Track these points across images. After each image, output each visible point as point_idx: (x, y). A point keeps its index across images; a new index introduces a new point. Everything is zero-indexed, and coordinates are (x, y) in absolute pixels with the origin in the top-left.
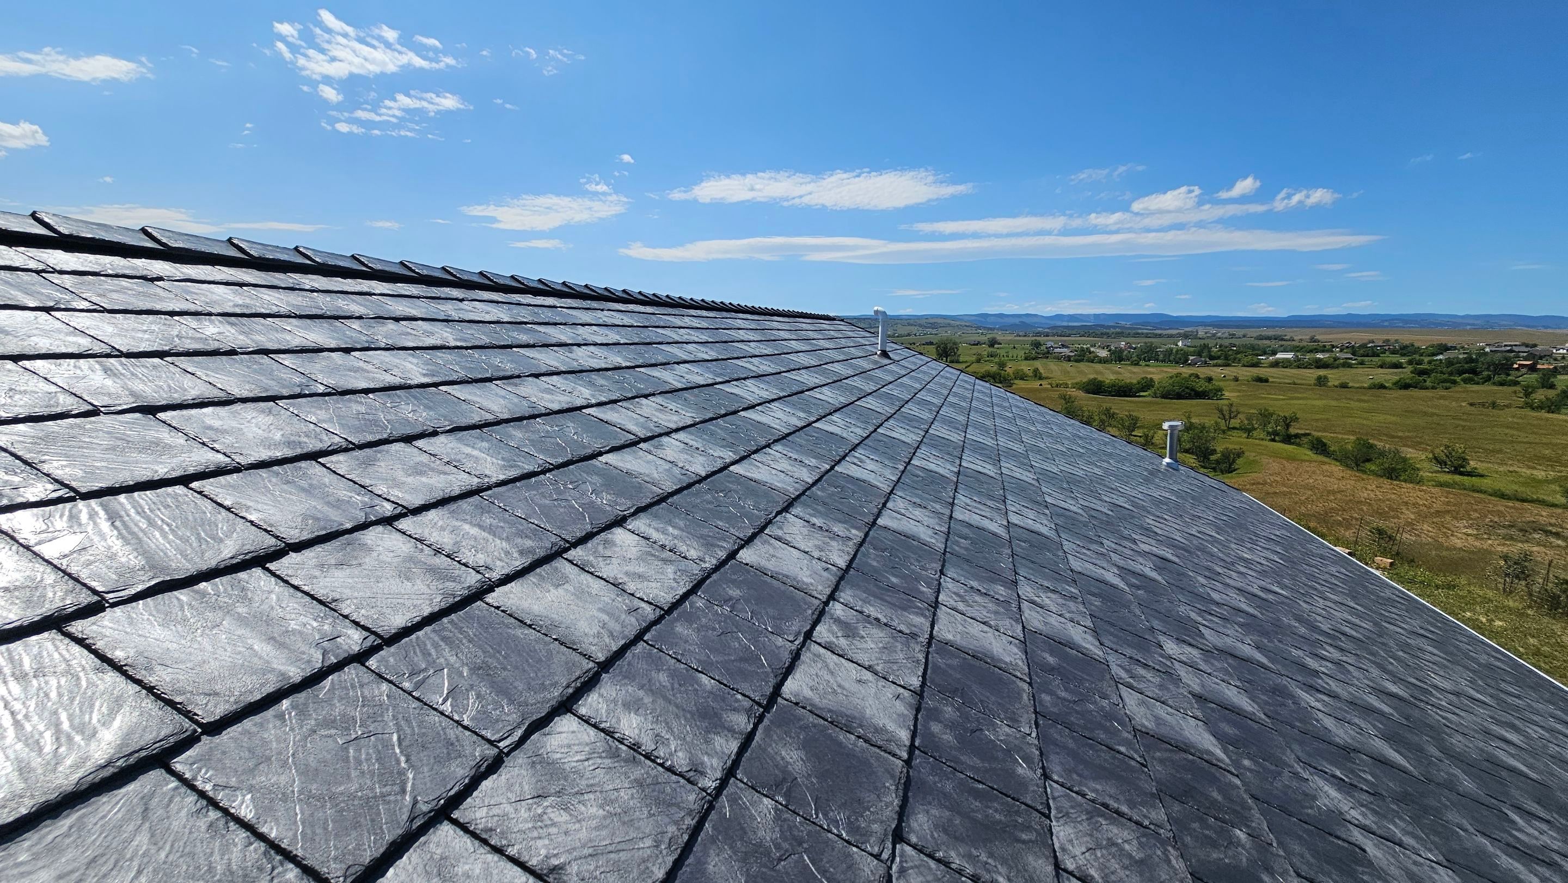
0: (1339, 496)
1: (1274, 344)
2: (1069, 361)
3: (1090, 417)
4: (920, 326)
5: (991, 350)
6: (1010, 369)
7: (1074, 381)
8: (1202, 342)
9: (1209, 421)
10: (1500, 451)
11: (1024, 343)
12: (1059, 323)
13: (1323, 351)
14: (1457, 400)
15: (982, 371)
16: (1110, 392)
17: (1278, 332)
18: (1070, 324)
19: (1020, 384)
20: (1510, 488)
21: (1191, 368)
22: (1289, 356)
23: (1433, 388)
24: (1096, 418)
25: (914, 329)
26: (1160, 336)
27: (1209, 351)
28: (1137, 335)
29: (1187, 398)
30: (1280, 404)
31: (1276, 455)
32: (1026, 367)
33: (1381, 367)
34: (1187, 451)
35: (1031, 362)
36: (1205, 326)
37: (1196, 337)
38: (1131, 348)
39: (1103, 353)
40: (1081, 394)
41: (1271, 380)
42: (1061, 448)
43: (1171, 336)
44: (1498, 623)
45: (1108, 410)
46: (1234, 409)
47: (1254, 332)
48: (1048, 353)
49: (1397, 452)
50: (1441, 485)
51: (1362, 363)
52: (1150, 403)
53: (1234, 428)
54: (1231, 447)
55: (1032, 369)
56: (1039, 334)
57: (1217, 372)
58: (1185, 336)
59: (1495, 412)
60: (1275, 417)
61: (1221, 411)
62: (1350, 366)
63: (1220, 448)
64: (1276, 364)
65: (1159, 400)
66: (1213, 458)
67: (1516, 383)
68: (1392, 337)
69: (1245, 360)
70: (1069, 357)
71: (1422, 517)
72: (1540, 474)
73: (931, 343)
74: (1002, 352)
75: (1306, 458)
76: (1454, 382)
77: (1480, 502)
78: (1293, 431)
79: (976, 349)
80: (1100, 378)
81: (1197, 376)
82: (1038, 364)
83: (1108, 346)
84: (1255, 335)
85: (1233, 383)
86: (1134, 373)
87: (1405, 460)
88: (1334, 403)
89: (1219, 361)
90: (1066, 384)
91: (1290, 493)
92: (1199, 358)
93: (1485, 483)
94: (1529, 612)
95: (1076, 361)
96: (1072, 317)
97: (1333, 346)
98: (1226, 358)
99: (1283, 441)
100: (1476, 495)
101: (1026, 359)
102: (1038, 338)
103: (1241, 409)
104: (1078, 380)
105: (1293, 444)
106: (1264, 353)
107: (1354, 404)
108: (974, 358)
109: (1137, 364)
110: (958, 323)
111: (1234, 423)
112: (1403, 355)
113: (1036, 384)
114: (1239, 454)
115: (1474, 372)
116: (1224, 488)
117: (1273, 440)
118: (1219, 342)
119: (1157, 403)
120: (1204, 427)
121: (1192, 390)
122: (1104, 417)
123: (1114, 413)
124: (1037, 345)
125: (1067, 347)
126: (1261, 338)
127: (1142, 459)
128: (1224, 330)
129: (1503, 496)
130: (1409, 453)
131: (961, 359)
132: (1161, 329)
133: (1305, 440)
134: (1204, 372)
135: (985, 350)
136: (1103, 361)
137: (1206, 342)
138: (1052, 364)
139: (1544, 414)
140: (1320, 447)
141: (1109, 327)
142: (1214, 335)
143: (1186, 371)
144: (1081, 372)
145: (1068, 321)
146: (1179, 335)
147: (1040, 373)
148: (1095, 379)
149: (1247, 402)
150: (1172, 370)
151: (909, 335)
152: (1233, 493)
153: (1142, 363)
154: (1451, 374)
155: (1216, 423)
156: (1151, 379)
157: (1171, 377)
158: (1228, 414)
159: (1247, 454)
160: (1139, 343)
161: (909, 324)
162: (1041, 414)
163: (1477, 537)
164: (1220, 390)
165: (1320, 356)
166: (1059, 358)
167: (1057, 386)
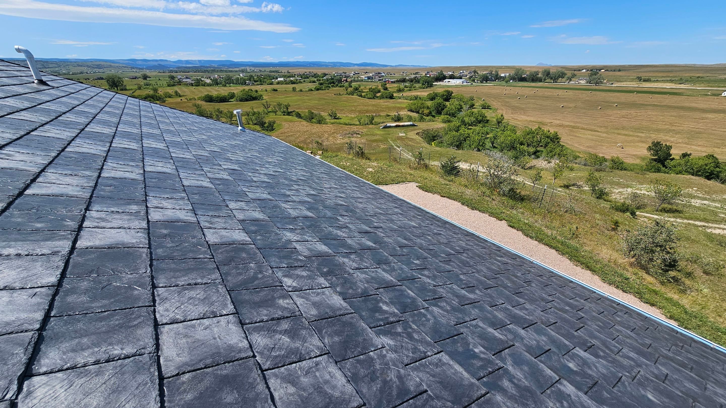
0: (307, 133)
1: (276, 74)
2: (193, 86)
3: (211, 114)
4: (88, 66)
5: (145, 81)
6: (161, 92)
7: (198, 96)
8: (249, 74)
9: (261, 110)
10: (343, 110)
11: (163, 77)
12: (181, 65)
13: (292, 77)
14: (331, 93)
15: (144, 94)
16: (217, 101)
17: (277, 69)
18: (187, 66)
19: (169, 100)
20: (347, 122)
21: (248, 86)
22: (282, 79)
23: (325, 90)
24: (214, 114)
25: (85, 69)
26: (232, 71)
27: (254, 78)
28: (221, 71)
29: (250, 101)
30: (284, 100)
31: (286, 121)
32: (170, 90)
33: (310, 82)
34: (255, 124)
35: (172, 87)
36: (250, 66)
37: (247, 72)
38: (221, 78)
39: (208, 81)
40: (204, 103)
41: (278, 90)
42: (184, 129)
43: (236, 71)
44: (348, 164)
45: (218, 110)
46: (268, 104)
47: (268, 69)
48: (180, 82)
49: (320, 114)
50: (332, 124)
51: (304, 81)
52: (236, 104)
53: (270, 112)
54: (271, 120)
55: (174, 91)
56: (171, 71)
57: (259, 88)
58: (243, 71)
59: (340, 97)
60: (282, 105)
61: (264, 105)
62: (301, 83)
63: (267, 121)
64: (278, 83)
65: (239, 102)
66: (266, 125)
67: (344, 86)
68: (311, 71)
69: (268, 82)
70: (192, 84)
71: (330, 135)
72: (353, 116)
73: (102, 79)
74: (153, 83)
75: (295, 120)
76: (329, 87)
77: (342, 127)
78: (289, 110)
79: (135, 81)
80: (210, 94)
81: (252, 90)
82: (176, 88)
83: (210, 77)
84: (269, 70)
85: (266, 92)
86: (225, 90)
87: (322, 116)
88: (299, 98)
89: (258, 83)
90: (195, 98)
91: (294, 135)
92: (250, 82)
93: (342, 121)
94: (354, 158)
95: (196, 86)
96: (187, 62)
97: (295, 75)
98: (261, 81)
99: (287, 115)
100: (341, 125)
101: (169, 86)
102: (172, 74)
103: (271, 103)
104: (200, 96)
105: (290, 115)
106: (274, 79)
107: (305, 98)
108: (136, 87)
109: (225, 86)
110: (117, 65)
111: (270, 109)
112: (315, 77)
113: (179, 99)
114: (274, 123)
115: (333, 83)
116: (264, 136)
117: (284, 115)
118: (256, 74)
119: (239, 104)
120: (259, 113)
121: (251, 97)
122: (217, 113)
123: (221, 111)
124: (172, 78)
125: (189, 78)
126: (271, 72)
127: (228, 129)
128: (258, 68)
129: (346, 124)
130: (323, 114)
131: (128, 88)
132: (231, 68)
133: (294, 113)
134: (254, 88)
135: (142, 82)
136: (209, 85)
137: (251, 74)
138: (184, 88)
139: (351, 96)
140: (299, 116)
141: (208, 67)
142: (254, 71)
143: (247, 88)
144: (201, 92)
145: (186, 64)
146: (240, 71)
147: (179, 94)
148: (208, 95)
149: (272, 100)
150: (241, 88)
151: (82, 73)
152: (268, 137)
153: (227, 85)
154: (328, 84)
155: (264, 110)
156: (233, 93)
157: (241, 91)
158: (267, 106)
159: (276, 122)
160: (223, 75)
161: (79, 66)
162: (174, 113)
163: (343, 139)
164: (262, 96)
165: (292, 79)
166: (187, 84)
167: (190, 100)
